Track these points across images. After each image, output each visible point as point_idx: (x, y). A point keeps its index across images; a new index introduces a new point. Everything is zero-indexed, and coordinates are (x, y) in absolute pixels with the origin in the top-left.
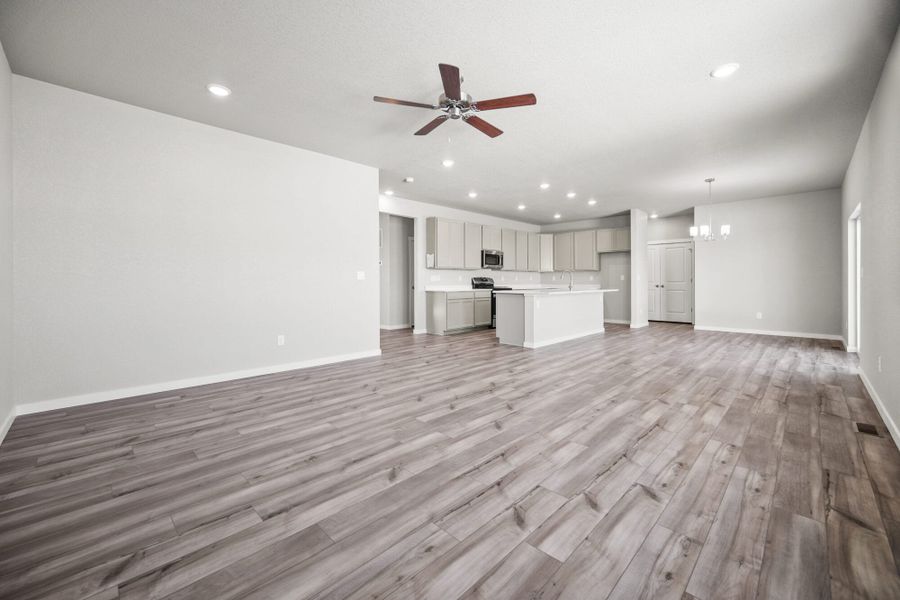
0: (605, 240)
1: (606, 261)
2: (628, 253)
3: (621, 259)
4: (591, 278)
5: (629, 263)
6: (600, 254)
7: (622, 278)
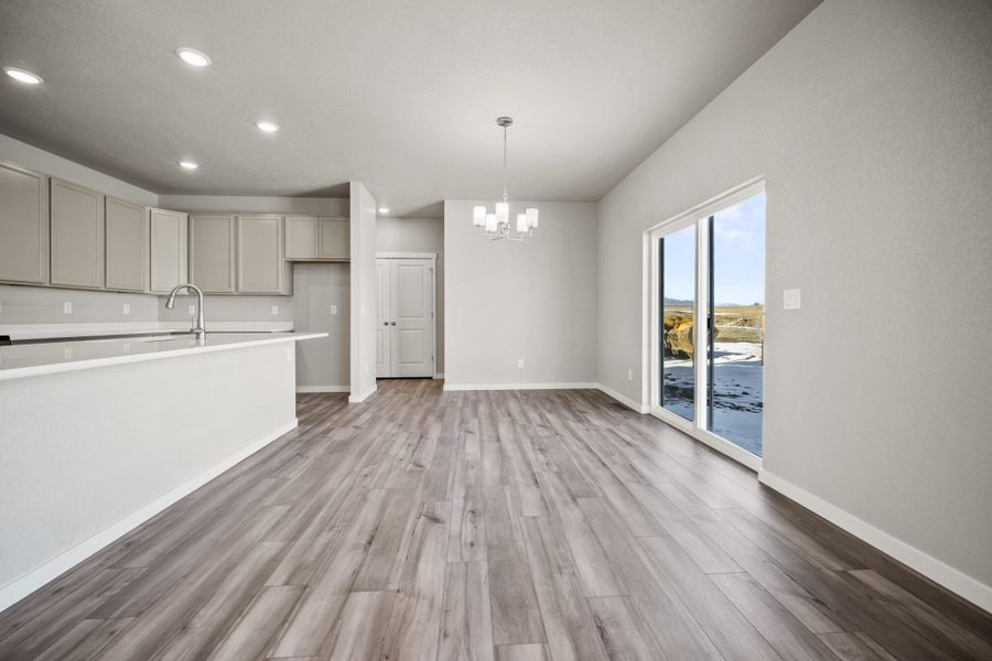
0: (302, 238)
1: (302, 276)
2: (345, 265)
3: (331, 276)
4: (275, 310)
5: (346, 284)
6: (294, 264)
7: (334, 310)
